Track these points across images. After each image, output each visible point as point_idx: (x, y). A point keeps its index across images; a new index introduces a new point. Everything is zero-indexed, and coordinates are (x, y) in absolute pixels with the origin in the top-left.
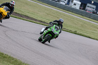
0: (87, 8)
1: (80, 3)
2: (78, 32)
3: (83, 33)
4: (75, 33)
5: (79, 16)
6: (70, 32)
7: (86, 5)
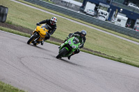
0: (136, 25)
1: (127, 18)
2: (123, 59)
3: (130, 61)
4: (120, 61)
5: (126, 36)
6: (113, 59)
7: (135, 21)
